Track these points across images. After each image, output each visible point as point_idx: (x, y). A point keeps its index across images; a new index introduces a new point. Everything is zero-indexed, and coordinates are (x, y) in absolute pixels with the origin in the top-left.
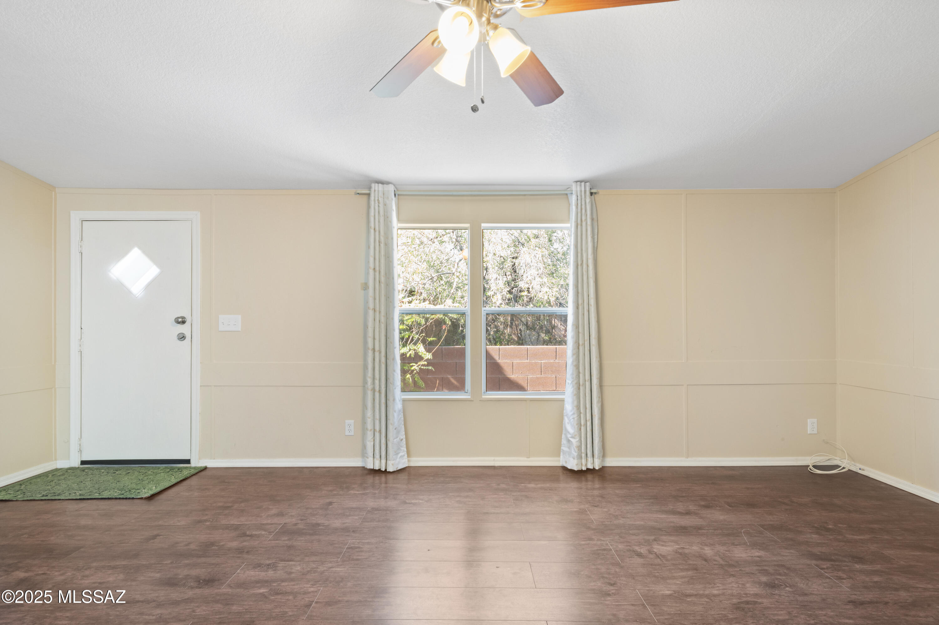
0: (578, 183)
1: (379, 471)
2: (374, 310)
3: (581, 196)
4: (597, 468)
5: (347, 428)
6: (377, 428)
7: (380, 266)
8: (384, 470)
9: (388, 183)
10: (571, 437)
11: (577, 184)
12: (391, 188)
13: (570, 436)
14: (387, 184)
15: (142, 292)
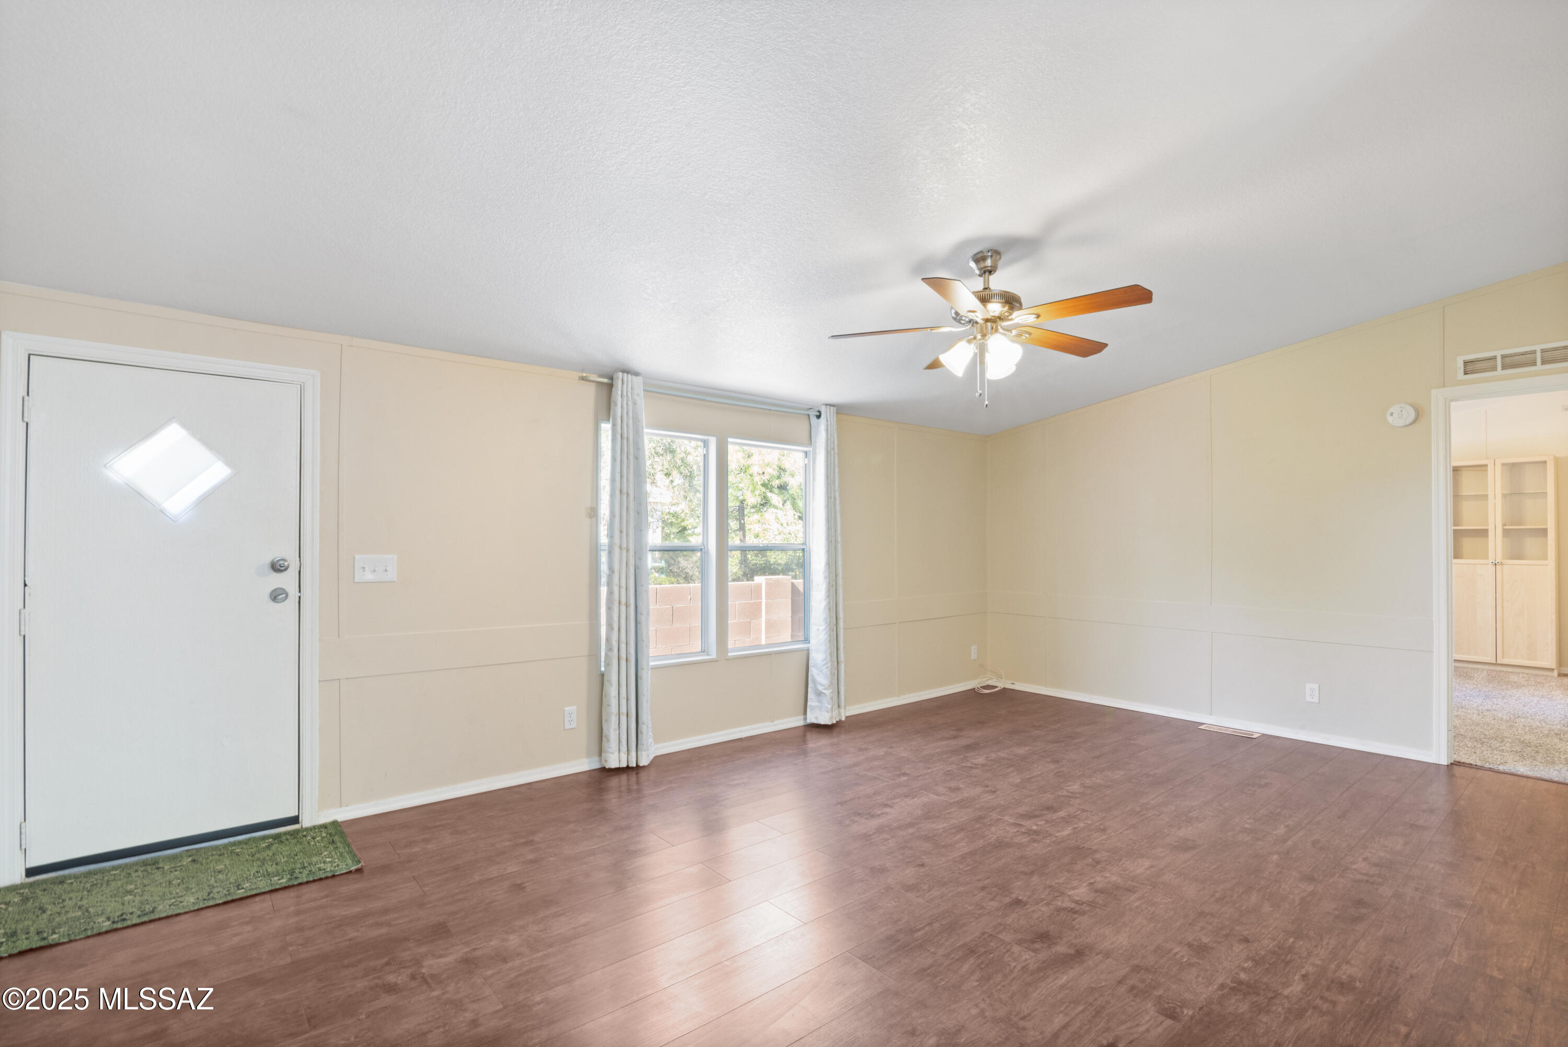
0: (828, 406)
1: (628, 768)
2: (621, 548)
3: (831, 421)
4: (843, 719)
5: (567, 719)
6: (624, 709)
7: (628, 486)
8: (635, 765)
9: (637, 374)
10: (825, 689)
11: (827, 408)
12: (638, 381)
13: (823, 688)
14: (636, 376)
15: (190, 510)
